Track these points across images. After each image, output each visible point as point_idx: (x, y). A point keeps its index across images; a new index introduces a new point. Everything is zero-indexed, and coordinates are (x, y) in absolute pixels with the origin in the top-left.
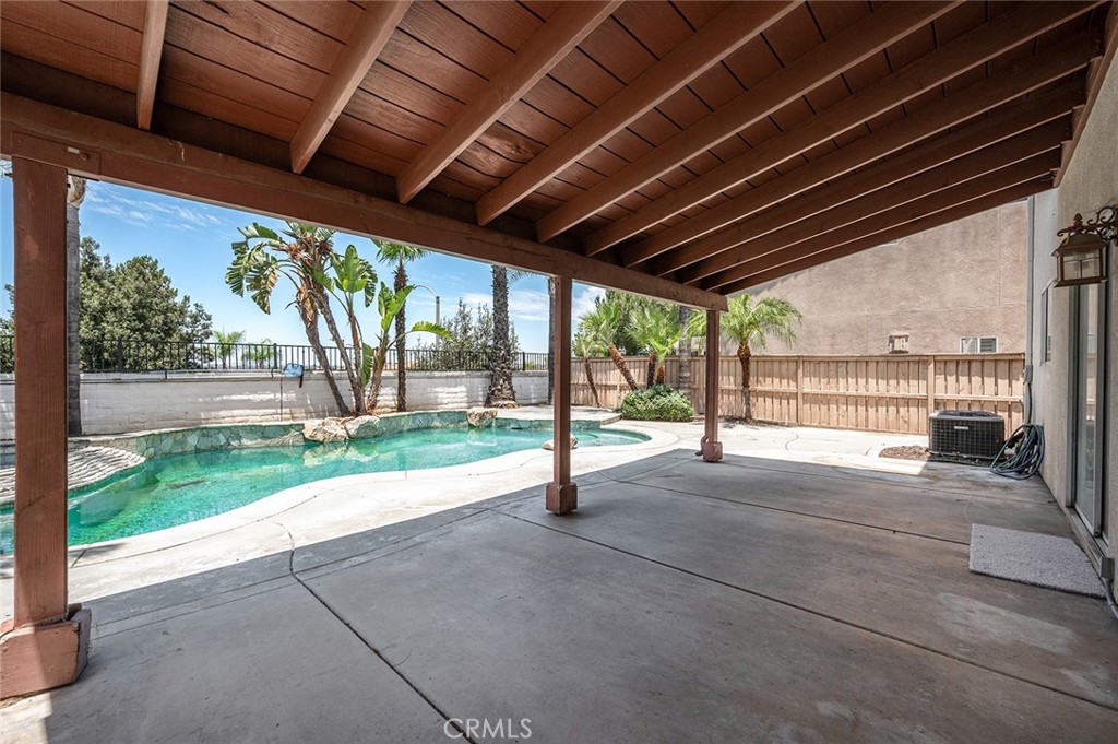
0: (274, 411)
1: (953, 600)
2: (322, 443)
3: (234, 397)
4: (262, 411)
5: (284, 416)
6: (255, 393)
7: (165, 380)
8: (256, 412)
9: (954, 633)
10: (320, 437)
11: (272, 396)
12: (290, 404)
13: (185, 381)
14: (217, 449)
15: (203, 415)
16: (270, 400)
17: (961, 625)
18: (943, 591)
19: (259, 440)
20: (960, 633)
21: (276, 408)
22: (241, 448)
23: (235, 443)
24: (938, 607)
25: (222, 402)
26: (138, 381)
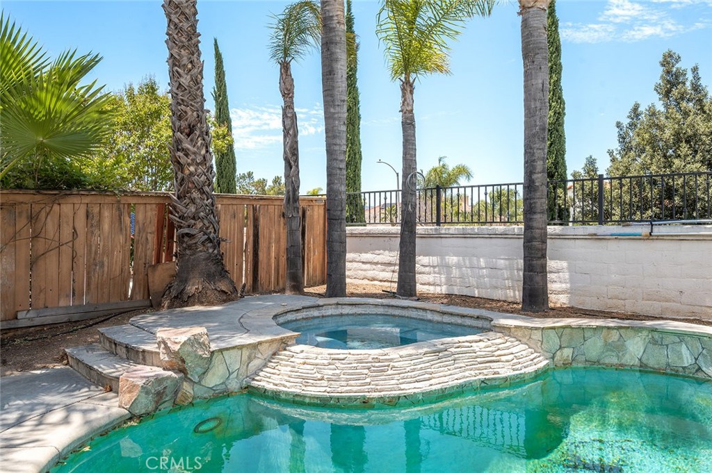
26: (618, 237)
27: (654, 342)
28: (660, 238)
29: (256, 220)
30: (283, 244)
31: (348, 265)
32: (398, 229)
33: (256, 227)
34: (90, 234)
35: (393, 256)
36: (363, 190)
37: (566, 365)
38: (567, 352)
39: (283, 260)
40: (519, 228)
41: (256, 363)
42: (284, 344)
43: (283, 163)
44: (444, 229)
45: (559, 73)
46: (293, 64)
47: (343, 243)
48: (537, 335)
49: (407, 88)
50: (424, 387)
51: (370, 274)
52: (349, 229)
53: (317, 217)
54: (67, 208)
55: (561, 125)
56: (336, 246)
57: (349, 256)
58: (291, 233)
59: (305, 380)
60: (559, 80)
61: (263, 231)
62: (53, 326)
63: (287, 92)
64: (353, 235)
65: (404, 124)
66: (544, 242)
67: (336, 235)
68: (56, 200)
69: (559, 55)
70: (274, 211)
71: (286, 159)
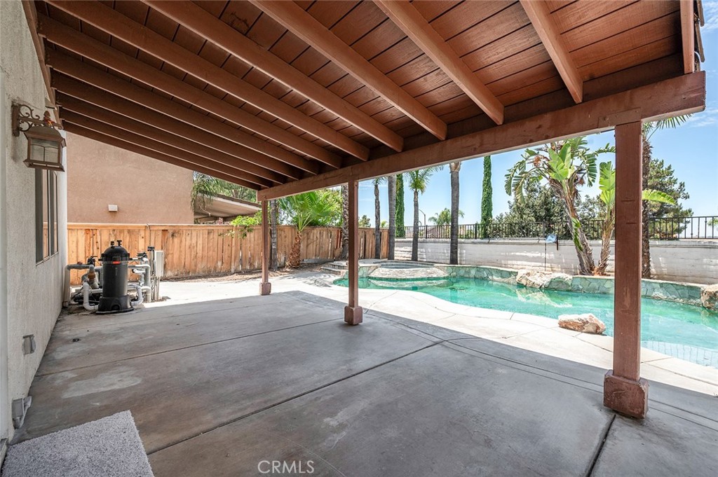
0: (540, 264)
1: (132, 382)
2: (525, 286)
3: (518, 254)
4: (533, 264)
5: (547, 269)
6: (530, 252)
7: (488, 243)
8: (529, 263)
9: (125, 367)
10: (524, 282)
11: (539, 255)
12: (551, 261)
13: (508, 244)
14: (483, 279)
15: (503, 262)
16: (538, 257)
17: (122, 372)
18: (140, 384)
19: (500, 278)
20: (122, 369)
21: (542, 263)
22: (493, 281)
23: (490, 277)
24: (138, 374)
25: (513, 256)
26: (480, 243)
27: (478, 271)
28: (492, 243)
29: (365, 235)
30: (374, 244)
31: (395, 252)
32: (412, 239)
33: (365, 238)
34: (320, 238)
35: (410, 249)
36: (405, 225)
37: (454, 277)
38: (455, 273)
39: (374, 249)
40: (449, 240)
41: (370, 271)
42: (377, 267)
43: (375, 217)
44: (428, 239)
45: (490, 176)
46: (379, 186)
47: (394, 243)
48: (446, 268)
49: (416, 193)
50: (412, 277)
51: (403, 255)
52: (396, 240)
53: (385, 235)
54: (315, 231)
55: (490, 198)
56: (391, 244)
57: (396, 249)
58: (377, 240)
59: (383, 274)
60: (490, 179)
61: (367, 239)
62: (311, 264)
63: (377, 194)
64: (397, 242)
65: (415, 205)
66: (457, 244)
67: (391, 241)
68: (313, 229)
69: (490, 169)
70: (371, 233)
71: (376, 216)
